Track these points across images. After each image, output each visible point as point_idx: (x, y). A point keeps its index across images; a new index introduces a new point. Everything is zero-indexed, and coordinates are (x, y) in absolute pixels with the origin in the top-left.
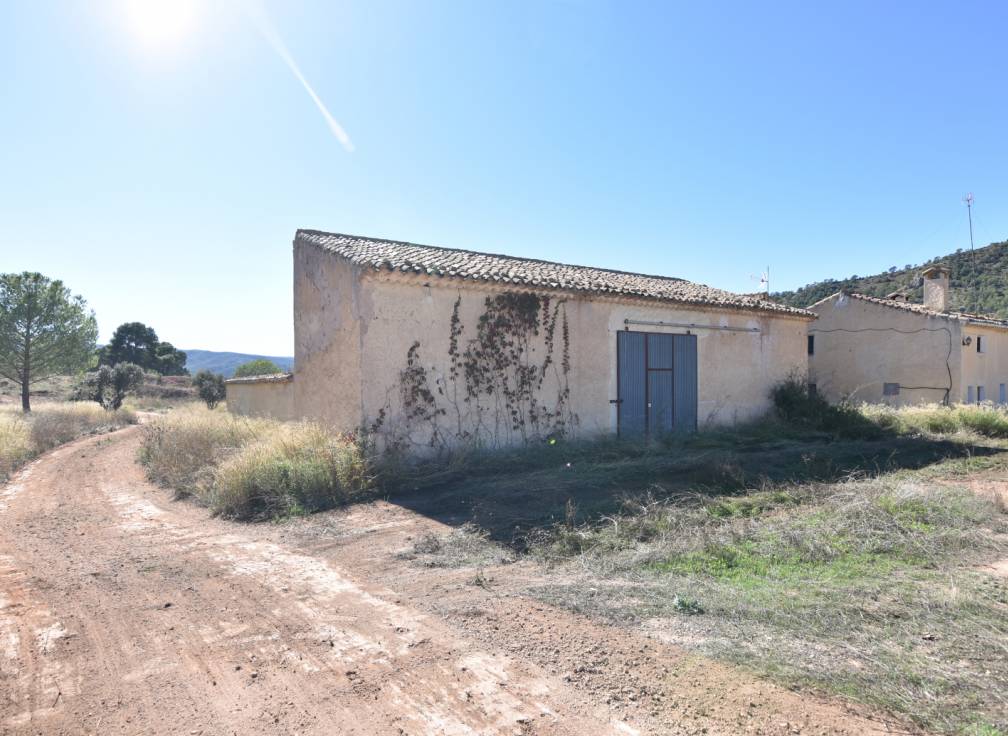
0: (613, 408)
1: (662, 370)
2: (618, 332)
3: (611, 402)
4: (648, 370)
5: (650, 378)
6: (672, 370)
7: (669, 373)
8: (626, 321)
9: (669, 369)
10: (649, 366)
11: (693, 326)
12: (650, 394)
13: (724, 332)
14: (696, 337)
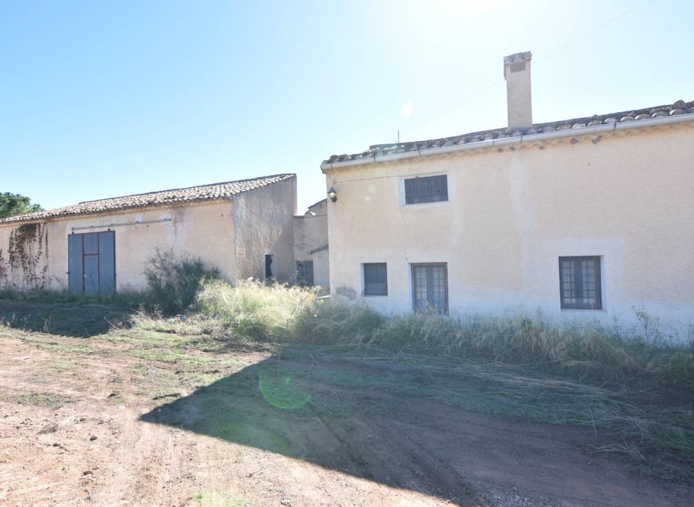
0: (67, 276)
1: (93, 254)
2: (69, 235)
3: (66, 273)
4: (84, 255)
5: (85, 260)
6: (98, 254)
7: (97, 257)
8: (73, 229)
9: (96, 254)
10: (85, 253)
11: (112, 225)
12: (86, 269)
13: (138, 225)
14: (114, 232)
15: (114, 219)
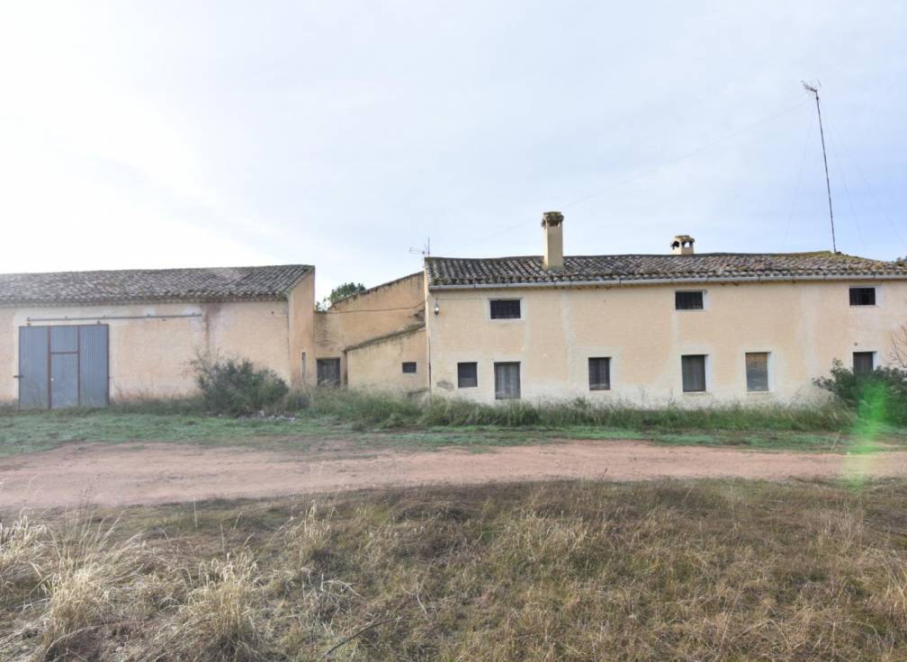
0: (16, 381)
1: (66, 353)
2: (21, 328)
3: (15, 377)
4: (50, 354)
5: (53, 360)
6: (78, 353)
7: (76, 355)
8: (29, 320)
9: (75, 353)
10: (52, 350)
11: (104, 318)
12: (53, 371)
13: (148, 319)
14: (107, 326)
15: (107, 311)
